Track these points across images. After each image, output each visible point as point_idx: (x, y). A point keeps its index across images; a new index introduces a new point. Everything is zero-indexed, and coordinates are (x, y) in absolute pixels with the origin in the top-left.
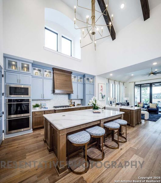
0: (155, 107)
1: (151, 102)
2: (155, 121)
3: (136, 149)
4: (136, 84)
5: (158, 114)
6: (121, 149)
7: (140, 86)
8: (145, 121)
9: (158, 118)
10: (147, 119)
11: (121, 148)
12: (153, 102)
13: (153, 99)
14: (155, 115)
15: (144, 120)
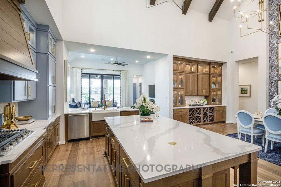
7: (89, 76)
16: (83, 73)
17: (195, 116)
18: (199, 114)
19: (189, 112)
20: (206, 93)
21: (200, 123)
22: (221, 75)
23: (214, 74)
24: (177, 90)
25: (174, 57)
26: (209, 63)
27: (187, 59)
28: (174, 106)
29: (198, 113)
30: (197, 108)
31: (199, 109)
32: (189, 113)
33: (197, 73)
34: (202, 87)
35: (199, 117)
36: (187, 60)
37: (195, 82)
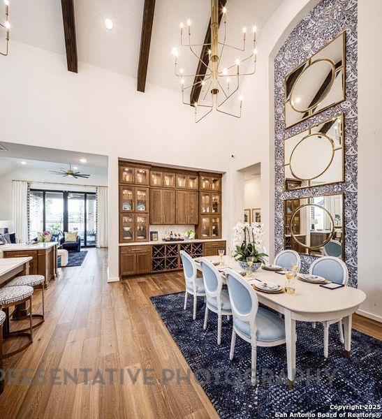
0: (73, 240)
1: (66, 229)
2: (79, 264)
3: (69, 321)
4: (31, 188)
5: (79, 251)
6: (39, 340)
7: (43, 193)
8: (63, 270)
9: (82, 259)
10: (65, 265)
11: (39, 337)
12: (69, 230)
13: (69, 224)
14: (76, 255)
15: (60, 269)
16: (31, 190)
17: (165, 257)
18: (174, 254)
19: (154, 250)
20: (192, 220)
21: (174, 267)
22: (219, 193)
23: (205, 190)
24: (133, 215)
25: (119, 161)
26: (197, 174)
27: (152, 164)
28: (120, 242)
29: (172, 253)
30: (169, 245)
31: (173, 245)
32: (153, 253)
33: (175, 188)
34: (184, 210)
35: (173, 258)
36: (153, 167)
37: (172, 203)
